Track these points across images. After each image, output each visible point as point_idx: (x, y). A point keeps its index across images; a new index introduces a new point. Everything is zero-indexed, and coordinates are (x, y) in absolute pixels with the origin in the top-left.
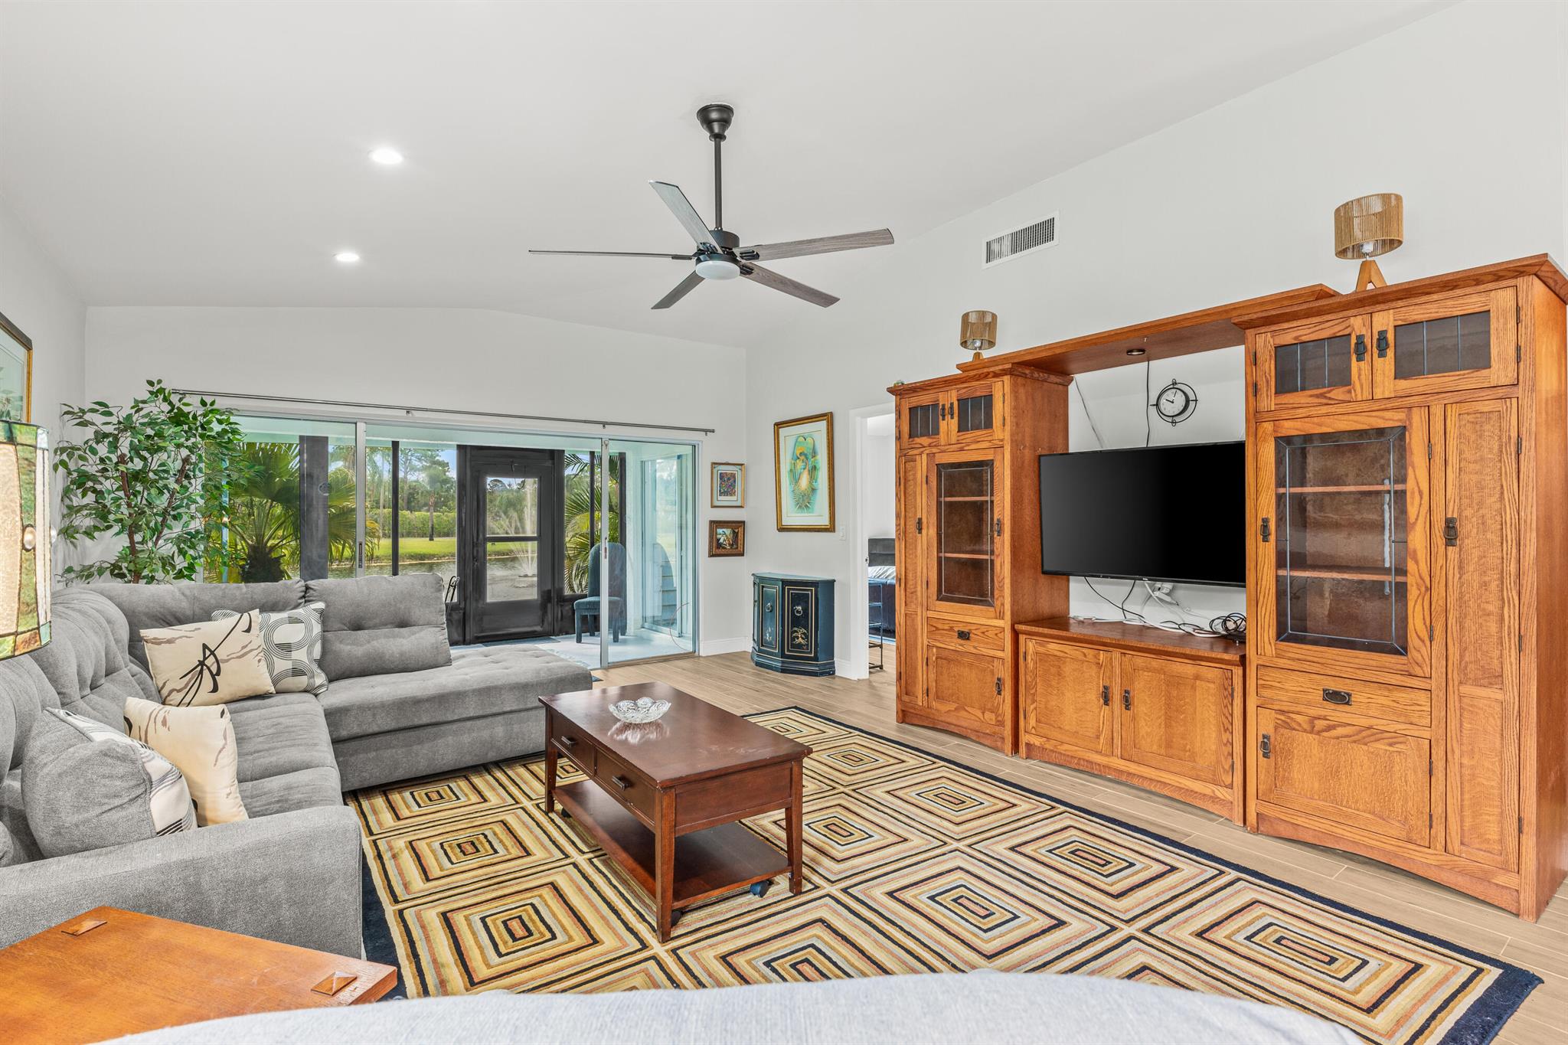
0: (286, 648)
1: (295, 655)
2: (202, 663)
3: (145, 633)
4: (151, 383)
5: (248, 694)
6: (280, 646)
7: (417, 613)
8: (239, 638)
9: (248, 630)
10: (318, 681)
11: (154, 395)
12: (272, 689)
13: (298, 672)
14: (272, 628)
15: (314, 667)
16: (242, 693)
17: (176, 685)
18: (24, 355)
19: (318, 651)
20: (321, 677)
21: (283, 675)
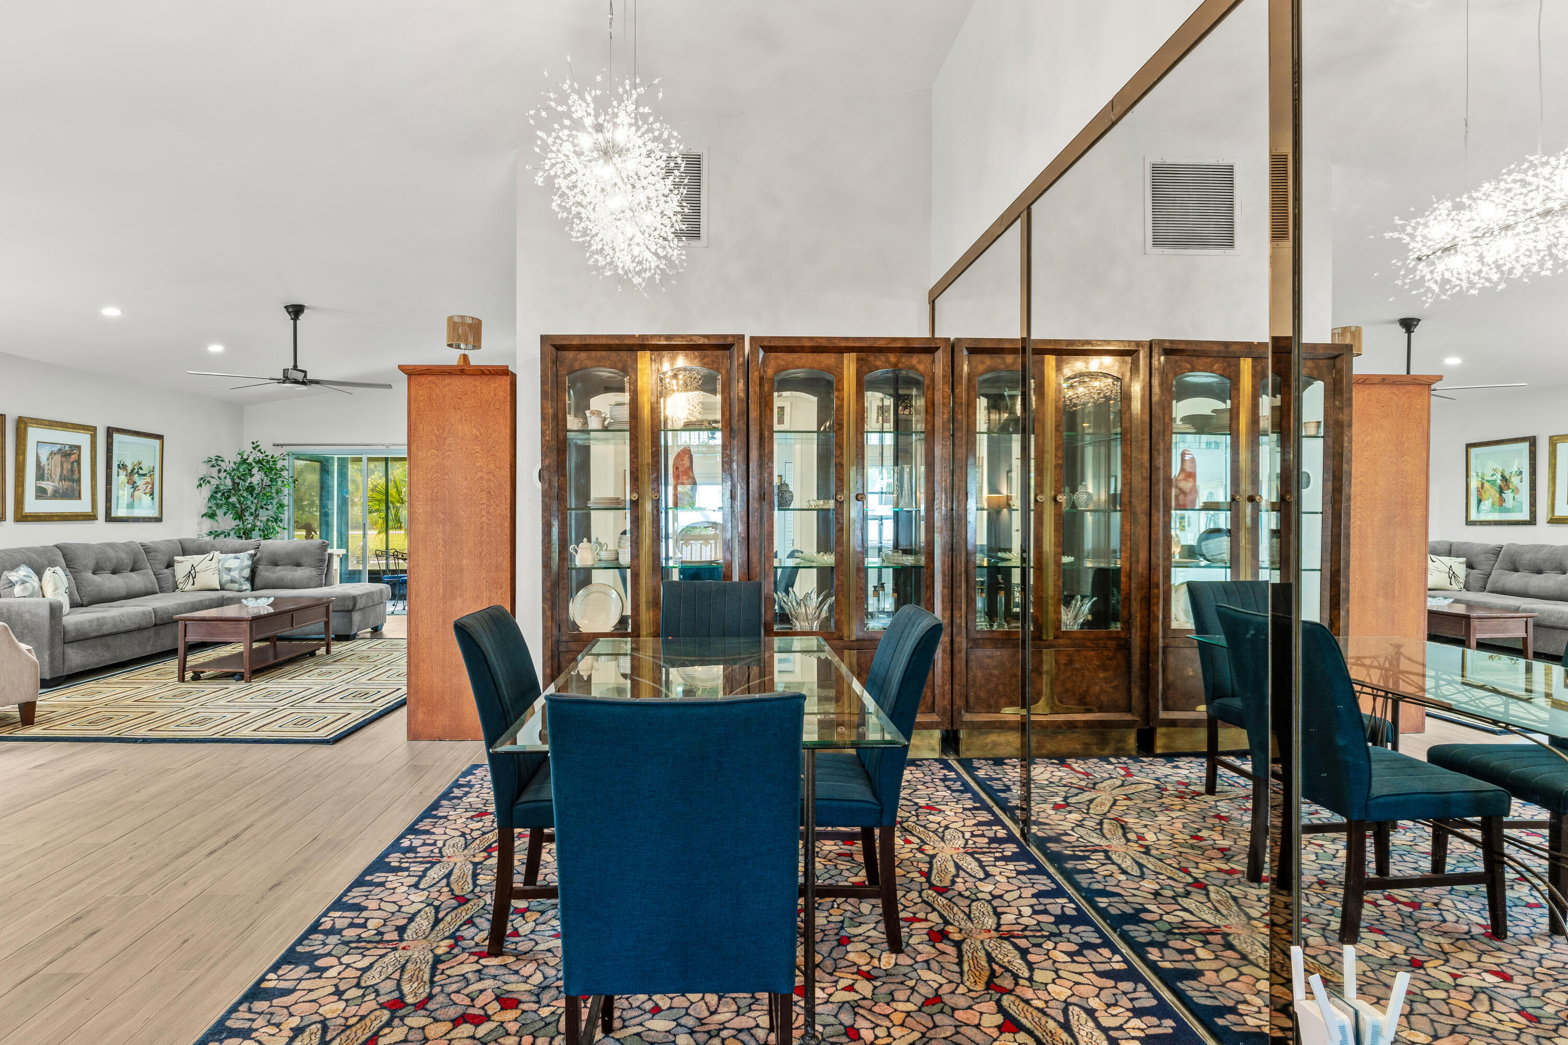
0: (229, 570)
1: (232, 573)
2: (189, 573)
3: (176, 558)
4: (253, 443)
5: (207, 588)
6: (227, 569)
7: (304, 560)
8: (206, 564)
9: (211, 561)
10: (244, 587)
11: (254, 448)
12: (219, 587)
13: (232, 581)
14: (226, 560)
15: (242, 580)
16: (203, 588)
17: (181, 580)
18: (157, 442)
19: (247, 573)
20: (247, 586)
21: (227, 582)
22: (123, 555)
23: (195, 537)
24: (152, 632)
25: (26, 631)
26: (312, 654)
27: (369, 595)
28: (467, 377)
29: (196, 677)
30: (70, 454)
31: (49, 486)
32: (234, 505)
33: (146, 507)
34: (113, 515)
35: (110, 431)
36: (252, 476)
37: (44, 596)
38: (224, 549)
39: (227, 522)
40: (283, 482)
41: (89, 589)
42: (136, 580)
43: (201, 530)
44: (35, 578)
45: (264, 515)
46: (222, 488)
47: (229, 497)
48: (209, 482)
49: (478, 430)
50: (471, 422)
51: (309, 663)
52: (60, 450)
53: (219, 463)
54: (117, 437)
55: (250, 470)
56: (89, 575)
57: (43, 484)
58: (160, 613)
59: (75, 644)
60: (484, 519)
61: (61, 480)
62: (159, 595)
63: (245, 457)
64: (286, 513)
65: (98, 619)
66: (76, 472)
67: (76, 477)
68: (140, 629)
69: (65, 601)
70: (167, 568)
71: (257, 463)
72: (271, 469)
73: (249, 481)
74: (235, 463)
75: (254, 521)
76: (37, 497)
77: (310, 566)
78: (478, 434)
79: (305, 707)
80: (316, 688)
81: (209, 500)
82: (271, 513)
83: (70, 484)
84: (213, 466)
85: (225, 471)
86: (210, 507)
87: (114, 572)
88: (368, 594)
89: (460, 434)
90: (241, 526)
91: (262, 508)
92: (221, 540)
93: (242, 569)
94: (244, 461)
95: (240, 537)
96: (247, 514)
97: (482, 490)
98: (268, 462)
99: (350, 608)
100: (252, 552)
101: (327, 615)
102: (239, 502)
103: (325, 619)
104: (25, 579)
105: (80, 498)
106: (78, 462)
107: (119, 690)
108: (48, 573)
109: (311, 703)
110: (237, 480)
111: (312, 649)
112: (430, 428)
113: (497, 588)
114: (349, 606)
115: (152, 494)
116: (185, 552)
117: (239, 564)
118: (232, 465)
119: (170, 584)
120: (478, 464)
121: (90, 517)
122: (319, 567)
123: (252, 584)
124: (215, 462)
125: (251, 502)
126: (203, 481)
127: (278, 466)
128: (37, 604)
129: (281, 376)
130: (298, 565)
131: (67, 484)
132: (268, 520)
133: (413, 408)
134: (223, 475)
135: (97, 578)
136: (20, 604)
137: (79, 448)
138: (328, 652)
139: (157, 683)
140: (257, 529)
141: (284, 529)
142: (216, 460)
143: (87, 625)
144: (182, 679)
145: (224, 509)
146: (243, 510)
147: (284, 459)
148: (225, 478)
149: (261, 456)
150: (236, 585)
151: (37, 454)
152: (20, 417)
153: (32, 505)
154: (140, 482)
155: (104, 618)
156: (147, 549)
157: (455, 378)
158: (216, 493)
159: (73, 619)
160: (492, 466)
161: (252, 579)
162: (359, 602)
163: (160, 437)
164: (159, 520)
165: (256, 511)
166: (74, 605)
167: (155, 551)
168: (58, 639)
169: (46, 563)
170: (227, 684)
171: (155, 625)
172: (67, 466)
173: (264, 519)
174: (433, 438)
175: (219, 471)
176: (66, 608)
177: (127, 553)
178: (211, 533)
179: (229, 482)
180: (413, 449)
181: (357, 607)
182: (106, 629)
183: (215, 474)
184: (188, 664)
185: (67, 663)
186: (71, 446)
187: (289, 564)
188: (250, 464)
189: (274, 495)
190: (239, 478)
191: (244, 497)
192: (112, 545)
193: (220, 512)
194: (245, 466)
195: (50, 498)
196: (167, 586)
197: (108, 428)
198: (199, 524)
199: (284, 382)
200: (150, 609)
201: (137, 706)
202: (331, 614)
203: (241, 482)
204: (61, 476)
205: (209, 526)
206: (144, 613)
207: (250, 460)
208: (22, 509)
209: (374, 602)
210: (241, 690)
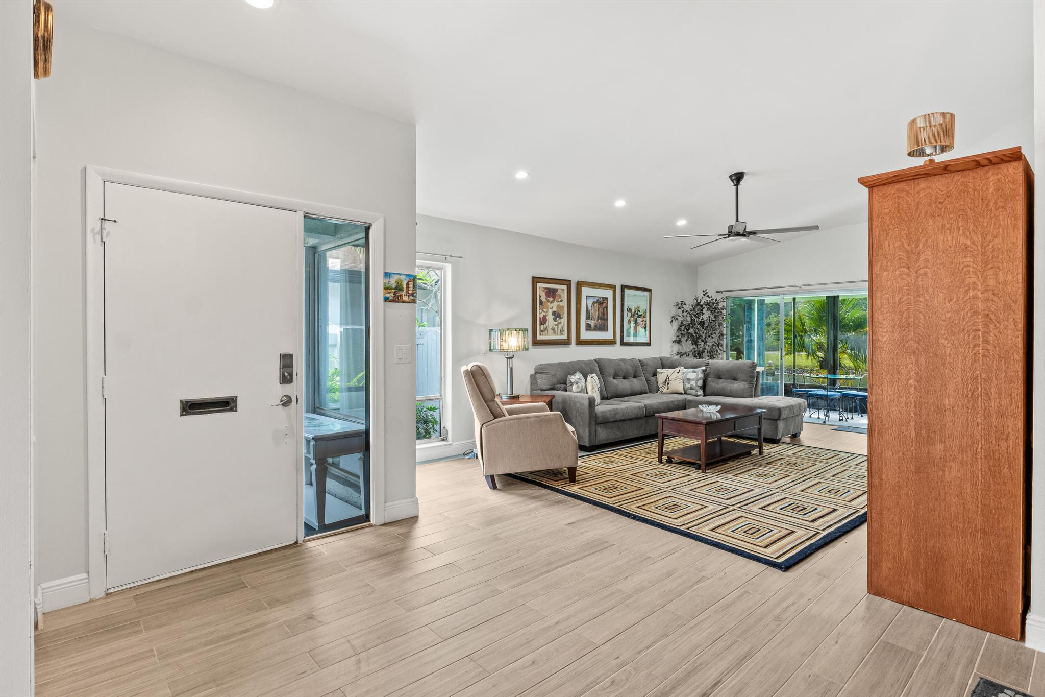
0: (689, 380)
1: (692, 383)
2: (666, 380)
3: (658, 370)
4: (704, 291)
5: (676, 392)
6: (688, 379)
8: (676, 374)
9: (678, 373)
10: (699, 393)
11: (704, 295)
12: (683, 392)
13: (692, 388)
14: (687, 373)
15: (698, 388)
16: (674, 391)
17: (661, 385)
18: (647, 294)
19: (700, 383)
20: (700, 392)
21: (688, 388)
22: (629, 367)
23: (668, 356)
24: (644, 420)
25: (577, 414)
26: (749, 454)
27: (790, 408)
28: (952, 175)
29: (669, 461)
30: (602, 302)
31: (592, 323)
32: (692, 334)
33: (642, 337)
34: (625, 341)
35: (623, 287)
36: (703, 314)
37: (587, 393)
38: (686, 366)
39: (688, 346)
40: (723, 318)
41: (611, 388)
42: (636, 384)
43: (672, 351)
44: (583, 380)
45: (710, 342)
46: (684, 323)
47: (689, 329)
48: (677, 319)
49: (968, 238)
50: (958, 229)
51: (746, 461)
52: (597, 300)
53: (683, 306)
54: (626, 291)
55: (702, 310)
56: (612, 379)
57: (590, 322)
58: (648, 408)
59: (602, 425)
60: (979, 349)
61: (598, 319)
62: (649, 395)
63: (699, 301)
64: (725, 340)
65: (614, 410)
66: (606, 315)
67: (605, 317)
68: (637, 418)
69: (597, 396)
70: (653, 376)
71: (706, 305)
72: (715, 309)
73: (701, 318)
74: (692, 306)
75: (704, 345)
76: (587, 330)
77: (743, 380)
78: (969, 242)
79: (751, 512)
80: (757, 491)
81: (677, 331)
82: (715, 340)
83: (602, 321)
84: (679, 308)
85: (687, 311)
86: (678, 336)
87: (624, 378)
88: (789, 406)
89: (941, 245)
90: (696, 349)
91: (709, 336)
92: (684, 358)
93: (697, 380)
94: (698, 304)
95: (695, 357)
96: (700, 341)
97: (975, 313)
98: (713, 303)
99: (776, 417)
100: (704, 368)
101: (760, 423)
102: (695, 333)
103: (758, 426)
104: (577, 380)
105: (607, 330)
106: (607, 307)
107: (624, 463)
108: (589, 378)
109: (755, 508)
110: (694, 318)
111: (748, 450)
112: (898, 243)
113: (999, 439)
114: (775, 415)
115: (645, 328)
116: (663, 367)
117: (695, 376)
118: (691, 307)
119: (654, 388)
120: (968, 281)
121: (612, 342)
122: (750, 382)
123: (704, 391)
124: (680, 305)
125: (702, 332)
126: (674, 318)
127: (720, 307)
128: (583, 397)
129: (726, 232)
130: (735, 379)
131: (601, 321)
132: (713, 345)
133: (875, 223)
134: (685, 314)
135: (615, 381)
136: (576, 397)
137: (607, 299)
138: (761, 453)
139: (646, 461)
140: (706, 351)
141: (724, 351)
142: (681, 304)
143: (608, 414)
144: (660, 461)
145: (686, 336)
146: (698, 338)
147: (723, 302)
148: (687, 316)
149: (709, 300)
150: (694, 391)
151: (586, 303)
152: (578, 281)
153: (585, 335)
154: (640, 320)
155: (617, 409)
156: (642, 363)
157: (934, 179)
158: (681, 326)
159: (602, 408)
160: (992, 282)
161: (704, 387)
162: (783, 413)
163: (649, 290)
164: (649, 344)
165: (705, 339)
166: (603, 398)
167: (646, 365)
168: (593, 422)
169: (589, 371)
170: (689, 471)
171: (646, 416)
172: (601, 310)
173: (711, 344)
174: (903, 255)
175: (683, 311)
176: (598, 401)
177: (631, 366)
178: (678, 353)
179: (689, 319)
180: (876, 269)
181: (782, 418)
182: (619, 417)
183: (681, 314)
184: (665, 450)
185: (598, 438)
186: (603, 298)
187: (728, 378)
188: (702, 306)
189: (717, 327)
190: (695, 316)
191: (698, 329)
192: (623, 360)
193: (683, 340)
194: (699, 307)
195: (593, 331)
196: (652, 388)
197: (622, 285)
198: (672, 347)
199: (729, 236)
200: (643, 405)
201: (633, 480)
202: (763, 421)
203: (696, 319)
204: (598, 317)
205: (677, 349)
206: (639, 408)
207: (702, 303)
208: (579, 337)
209: (796, 414)
210: (699, 480)
